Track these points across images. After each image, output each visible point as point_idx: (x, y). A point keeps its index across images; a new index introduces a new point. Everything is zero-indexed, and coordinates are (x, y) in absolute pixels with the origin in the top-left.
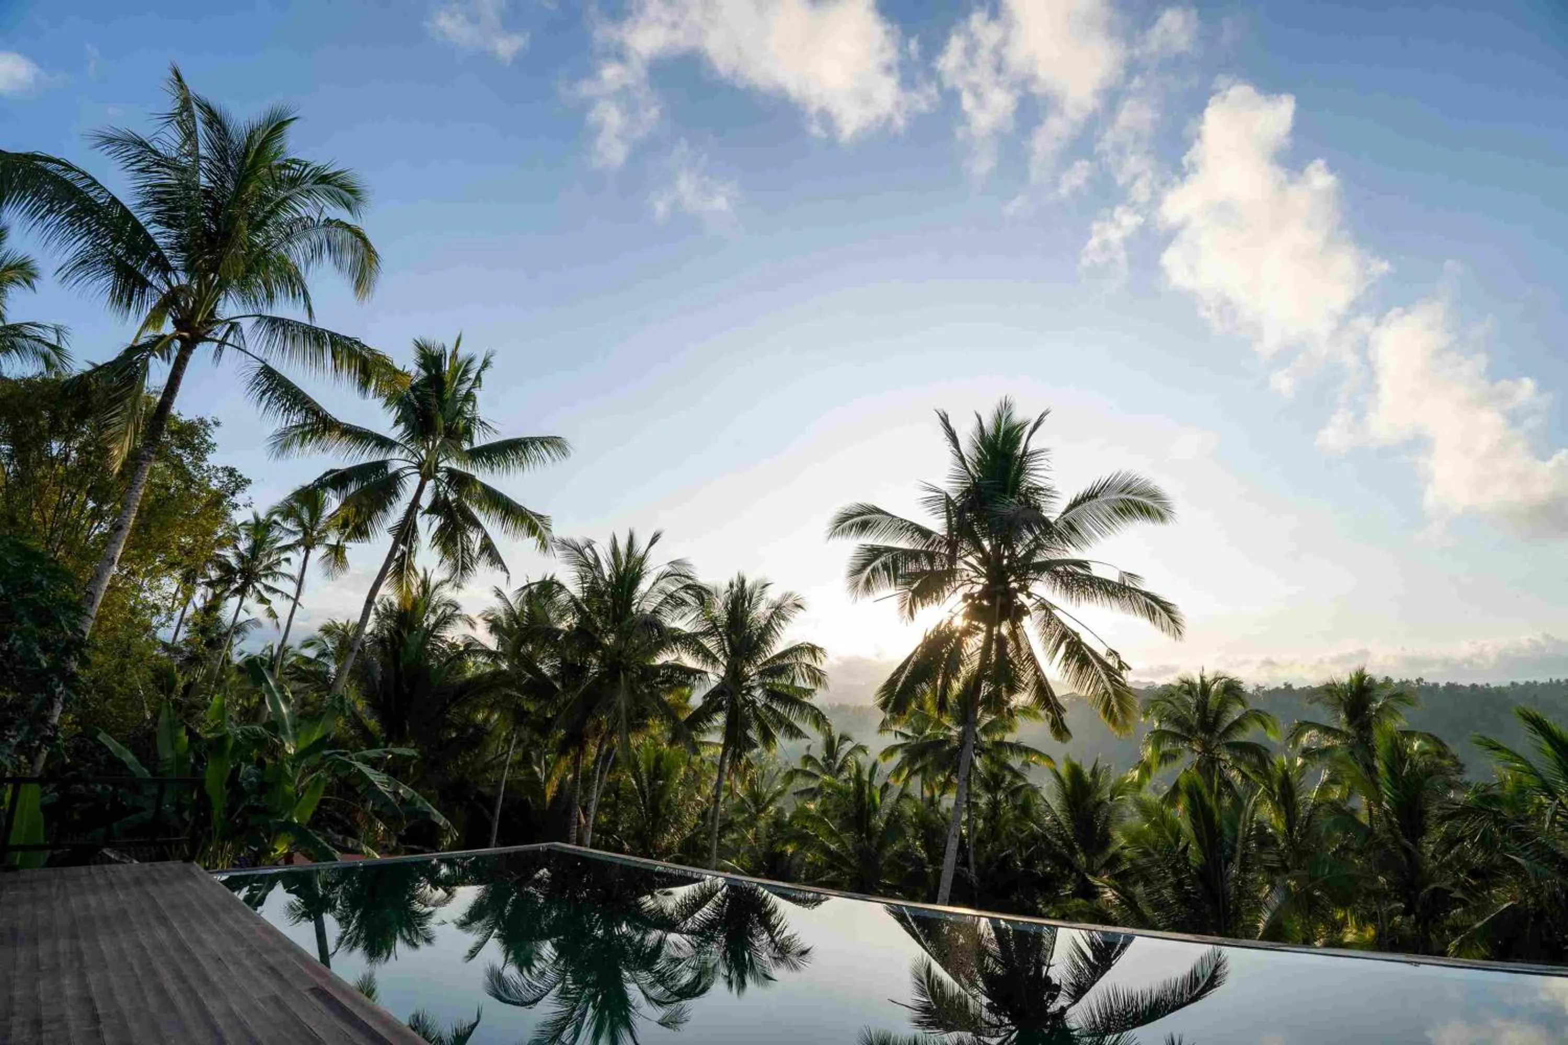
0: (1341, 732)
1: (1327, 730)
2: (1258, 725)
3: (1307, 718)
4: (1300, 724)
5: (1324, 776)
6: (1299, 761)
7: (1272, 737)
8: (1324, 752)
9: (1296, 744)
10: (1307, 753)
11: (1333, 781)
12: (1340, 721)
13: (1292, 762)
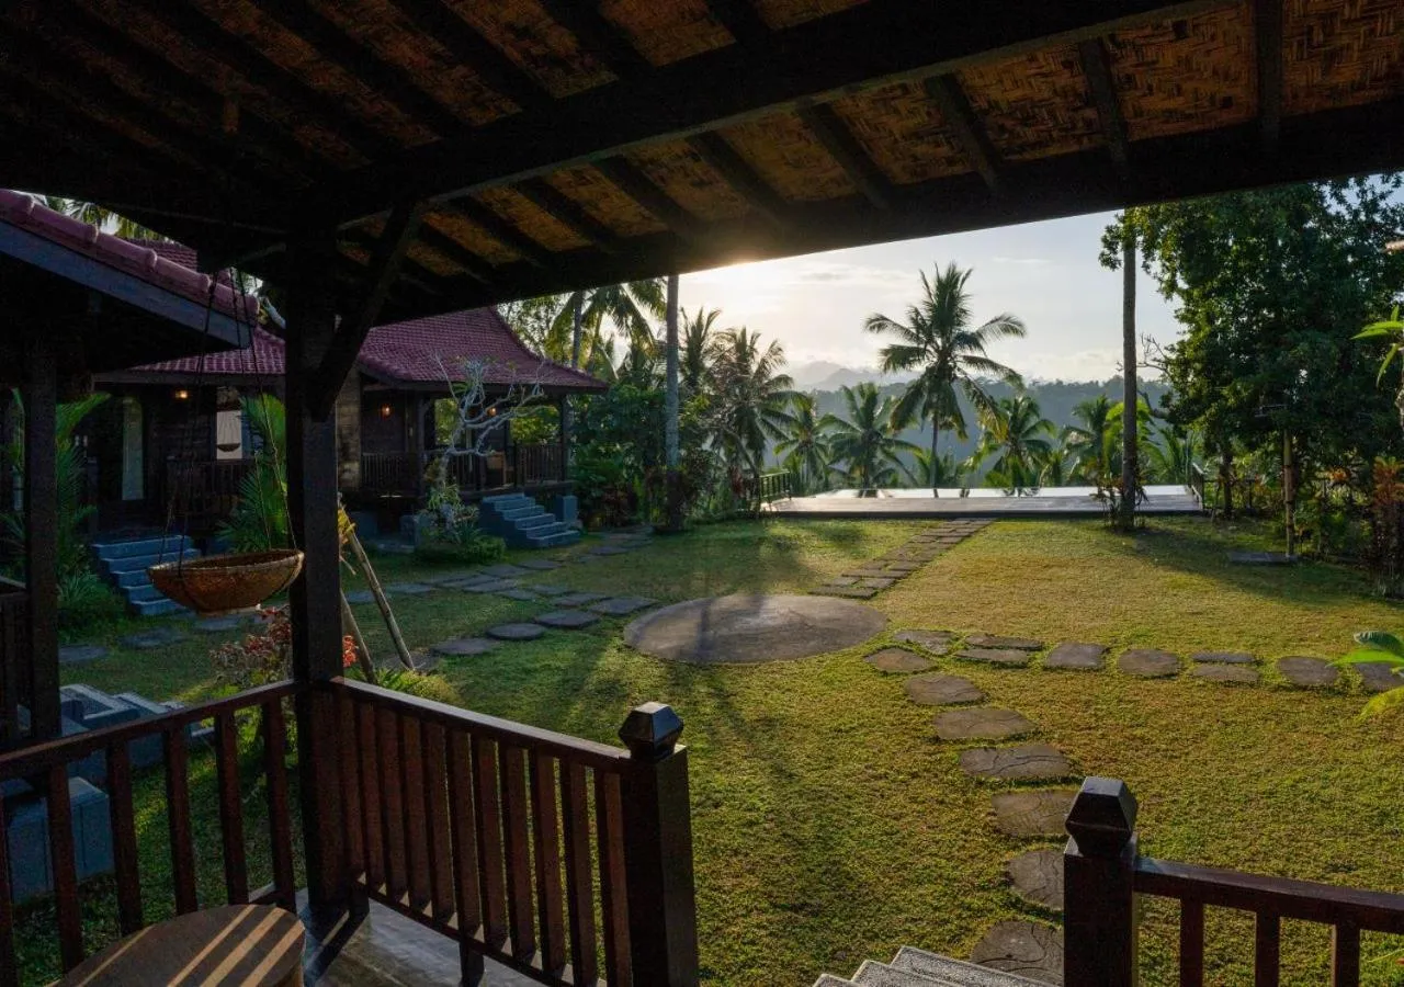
0: (1088, 433)
1: (1081, 432)
2: (1045, 430)
3: (1072, 425)
4: (1067, 428)
5: (1078, 461)
6: (1066, 452)
7: (1052, 437)
8: (1078, 446)
9: (1063, 441)
10: (1069, 446)
11: (1082, 464)
12: (1088, 427)
13: (1062, 451)
